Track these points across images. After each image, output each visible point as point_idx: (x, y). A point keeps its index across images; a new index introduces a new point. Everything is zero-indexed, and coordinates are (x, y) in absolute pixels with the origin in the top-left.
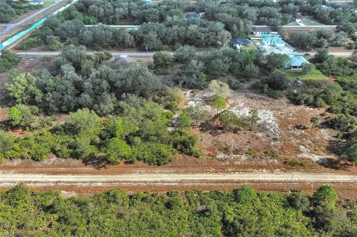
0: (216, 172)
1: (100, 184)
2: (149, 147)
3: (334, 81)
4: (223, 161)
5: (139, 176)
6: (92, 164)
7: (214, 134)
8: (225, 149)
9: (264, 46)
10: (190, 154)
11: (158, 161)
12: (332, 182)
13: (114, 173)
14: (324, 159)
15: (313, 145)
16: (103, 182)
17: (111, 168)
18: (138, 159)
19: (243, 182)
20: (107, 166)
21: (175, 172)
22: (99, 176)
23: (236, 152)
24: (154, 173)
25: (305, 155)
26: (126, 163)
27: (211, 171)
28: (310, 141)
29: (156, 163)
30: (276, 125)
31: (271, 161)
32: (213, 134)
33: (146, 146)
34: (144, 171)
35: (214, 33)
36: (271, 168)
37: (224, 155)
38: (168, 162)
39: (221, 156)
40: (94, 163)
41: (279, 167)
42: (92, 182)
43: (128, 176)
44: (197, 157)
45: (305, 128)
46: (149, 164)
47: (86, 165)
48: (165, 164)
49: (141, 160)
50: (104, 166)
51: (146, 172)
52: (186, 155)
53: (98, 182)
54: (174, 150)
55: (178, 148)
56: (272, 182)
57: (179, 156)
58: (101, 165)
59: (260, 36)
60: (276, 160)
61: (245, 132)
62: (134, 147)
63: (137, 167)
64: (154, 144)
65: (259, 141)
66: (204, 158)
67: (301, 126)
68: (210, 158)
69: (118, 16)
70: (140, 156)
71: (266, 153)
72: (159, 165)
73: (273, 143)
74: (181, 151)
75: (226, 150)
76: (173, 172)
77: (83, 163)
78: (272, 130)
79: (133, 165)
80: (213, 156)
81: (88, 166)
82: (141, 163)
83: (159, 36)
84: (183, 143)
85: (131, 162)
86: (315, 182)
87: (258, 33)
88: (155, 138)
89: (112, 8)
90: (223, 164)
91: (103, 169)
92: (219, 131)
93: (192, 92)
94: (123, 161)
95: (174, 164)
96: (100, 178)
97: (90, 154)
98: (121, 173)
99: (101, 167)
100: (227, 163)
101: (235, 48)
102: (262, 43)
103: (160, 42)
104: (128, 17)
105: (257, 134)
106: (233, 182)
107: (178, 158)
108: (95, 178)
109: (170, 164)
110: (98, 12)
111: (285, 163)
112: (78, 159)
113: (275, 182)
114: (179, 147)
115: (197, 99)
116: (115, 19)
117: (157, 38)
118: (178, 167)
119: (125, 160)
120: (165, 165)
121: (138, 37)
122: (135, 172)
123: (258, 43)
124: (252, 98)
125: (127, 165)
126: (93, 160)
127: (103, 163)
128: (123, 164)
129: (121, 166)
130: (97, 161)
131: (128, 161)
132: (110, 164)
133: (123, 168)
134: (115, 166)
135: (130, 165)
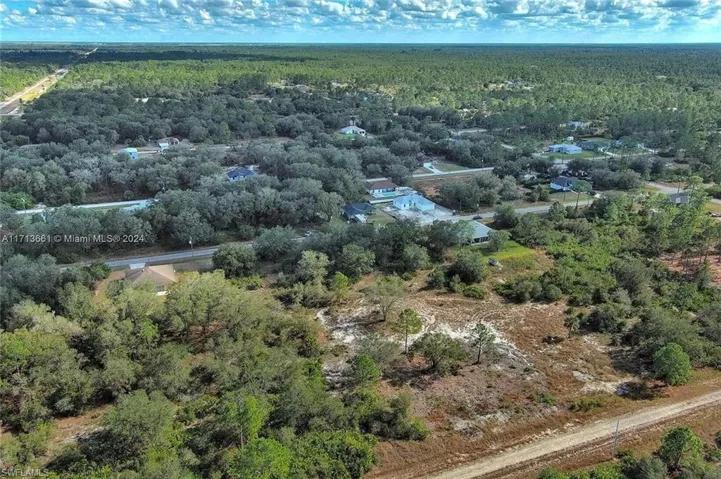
0: (474, 459)
2: (314, 443)
3: (546, 254)
4: (471, 434)
7: (422, 386)
8: (461, 409)
9: (400, 212)
10: (405, 436)
11: (350, 469)
12: (661, 423)
14: (622, 385)
15: (589, 365)
19: (532, 464)
23: (482, 409)
25: (592, 387)
27: (462, 459)
28: (581, 361)
30: (513, 345)
31: (549, 411)
32: (418, 387)
35: (311, 199)
36: (557, 424)
37: (464, 422)
38: (371, 466)
39: (461, 424)
41: (567, 419)
44: (420, 438)
45: (558, 340)
52: (397, 442)
54: (369, 435)
55: (375, 430)
56: (576, 449)
57: (387, 447)
59: (382, 196)
60: (555, 408)
61: (471, 368)
65: (504, 380)
66: (435, 437)
67: (550, 338)
68: (444, 433)
69: (84, 186)
71: (530, 398)
73: (529, 378)
74: (382, 434)
75: (462, 411)
78: (510, 355)
80: (448, 430)
83: (204, 216)
86: (637, 430)
87: (376, 191)
88: (322, 422)
89: (62, 171)
90: (473, 440)
92: (427, 377)
93: (326, 313)
95: (384, 464)
100: (481, 435)
101: (355, 221)
102: (394, 207)
103: (208, 228)
104: (101, 187)
105: (493, 368)
106: (514, 470)
107: (386, 453)
109: (376, 470)
110: (32, 183)
111: (572, 408)
113: (581, 448)
114: (376, 426)
115: (345, 325)
116: (77, 192)
117: (201, 220)
118: (396, 470)
120: (369, 473)
121: (158, 222)
123: (388, 209)
124: (441, 305)
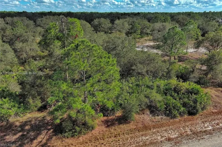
20: (57, 143)
24: (208, 133)
26: (108, 124)
46: (167, 115)
51: (187, 137)
79: (132, 126)
82: (146, 117)
119: (103, 117)
125: (113, 128)
126: (5, 135)
127: (42, 136)
128: (103, 128)
129: (98, 134)
130: (20, 134)
131: (110, 118)
132: (64, 137)
133: (110, 140)
134: (81, 138)
135: (121, 126)
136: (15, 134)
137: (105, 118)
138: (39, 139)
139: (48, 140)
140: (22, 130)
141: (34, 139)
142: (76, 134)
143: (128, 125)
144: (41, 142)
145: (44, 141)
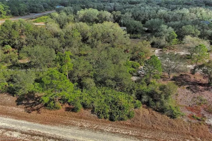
1: (16, 135)
2: (104, 93)
5: (77, 132)
6: (25, 104)
7: (195, 91)
10: (162, 111)
11: (111, 114)
13: (45, 121)
16: (22, 133)
17: (45, 113)
18: (84, 106)
20: (42, 110)
21: (136, 136)
22: (23, 122)
24: (102, 131)
26: (68, 109)
29: (108, 116)
32: (191, 90)
33: (99, 92)
34: (88, 125)
38: (126, 118)
40: (28, 104)
42: (7, 129)
43: (61, 129)
44: (172, 116)
46: (98, 116)
47: (18, 105)
48: (122, 119)
49: (89, 108)
50: (38, 110)
51: (90, 129)
52: (154, 112)
53: (16, 131)
54: (137, 101)
55: (143, 100)
57: (144, 111)
58: (35, 108)
62: (84, 90)
63: (81, 118)
64: (110, 91)
66: (185, 120)
68: (193, 121)
70: (88, 102)
72: (112, 120)
74: (147, 104)
76: (131, 135)
77: (16, 101)
79: (76, 114)
80: (199, 120)
81: (20, 106)
82: (88, 112)
83: (133, 16)
84: (151, 94)
85: (74, 110)
88: (114, 84)
91: (35, 113)
92: (201, 87)
93: (161, 51)
94: (64, 106)
95: (136, 121)
96: (22, 125)
97: (29, 92)
98: (54, 122)
99: (34, 110)
107: (141, 115)
108: (16, 124)
109: (128, 122)
112: (13, 96)
114: (145, 98)
117: (131, 17)
118: (142, 128)
119: (67, 106)
120: (122, 122)
121: (117, 16)
122: (73, 125)
125: (67, 112)
126: (29, 100)
127: (40, 105)
128: (64, 110)
129: (59, 112)
130: (34, 101)
131: (71, 107)
132: (46, 108)
133: (61, 116)
134: (52, 111)
135: (71, 112)
136: (32, 101)
137: (69, 106)
138: (38, 106)
139: (40, 107)
140: (35, 100)
141: (37, 105)
142: (50, 109)
143: (75, 113)
144: (38, 107)
145: (39, 107)
